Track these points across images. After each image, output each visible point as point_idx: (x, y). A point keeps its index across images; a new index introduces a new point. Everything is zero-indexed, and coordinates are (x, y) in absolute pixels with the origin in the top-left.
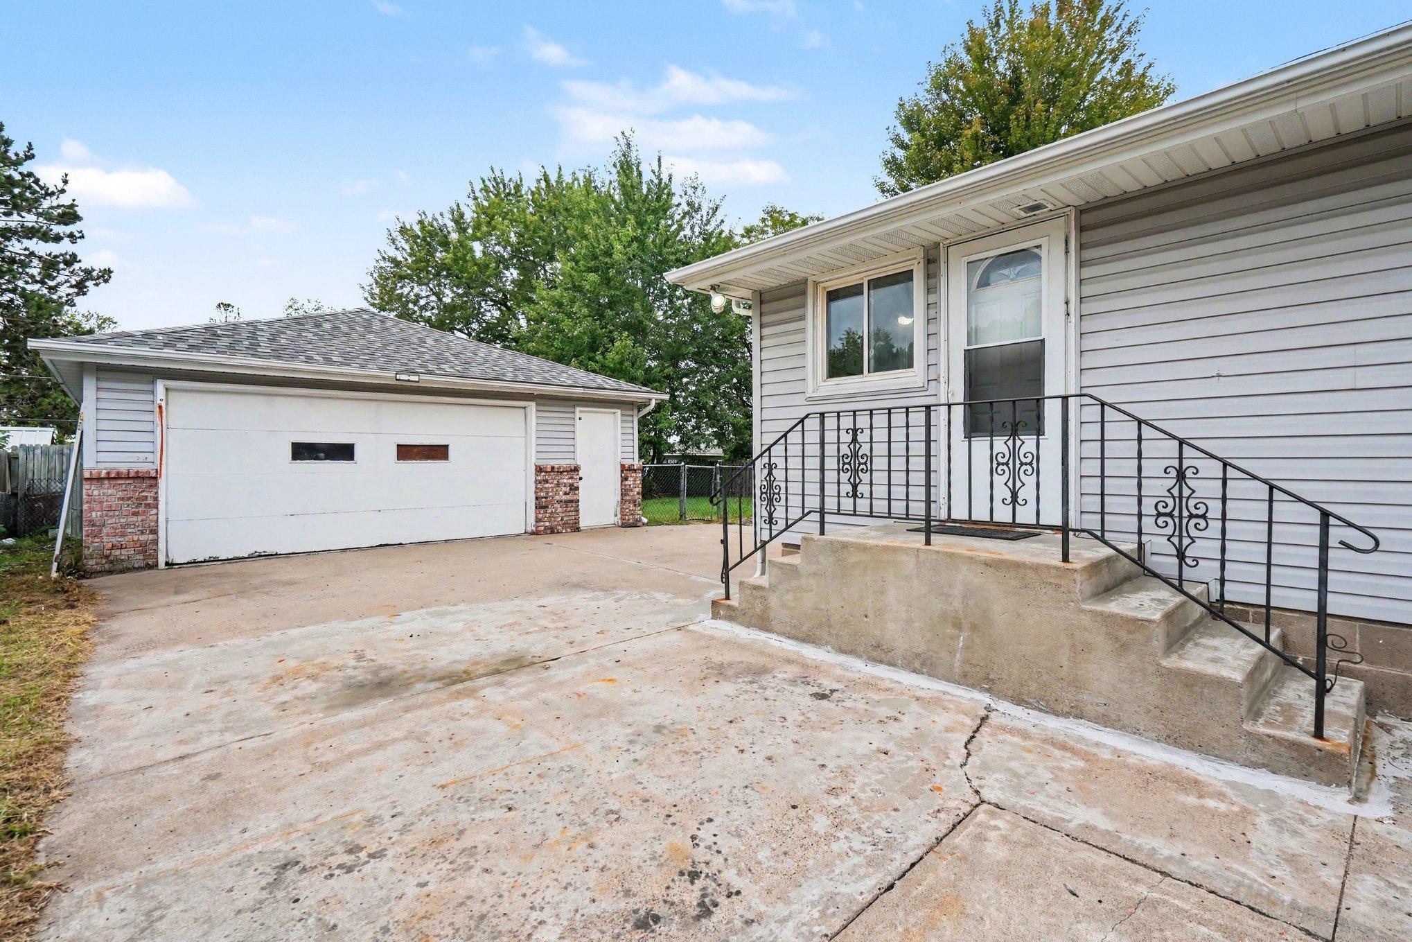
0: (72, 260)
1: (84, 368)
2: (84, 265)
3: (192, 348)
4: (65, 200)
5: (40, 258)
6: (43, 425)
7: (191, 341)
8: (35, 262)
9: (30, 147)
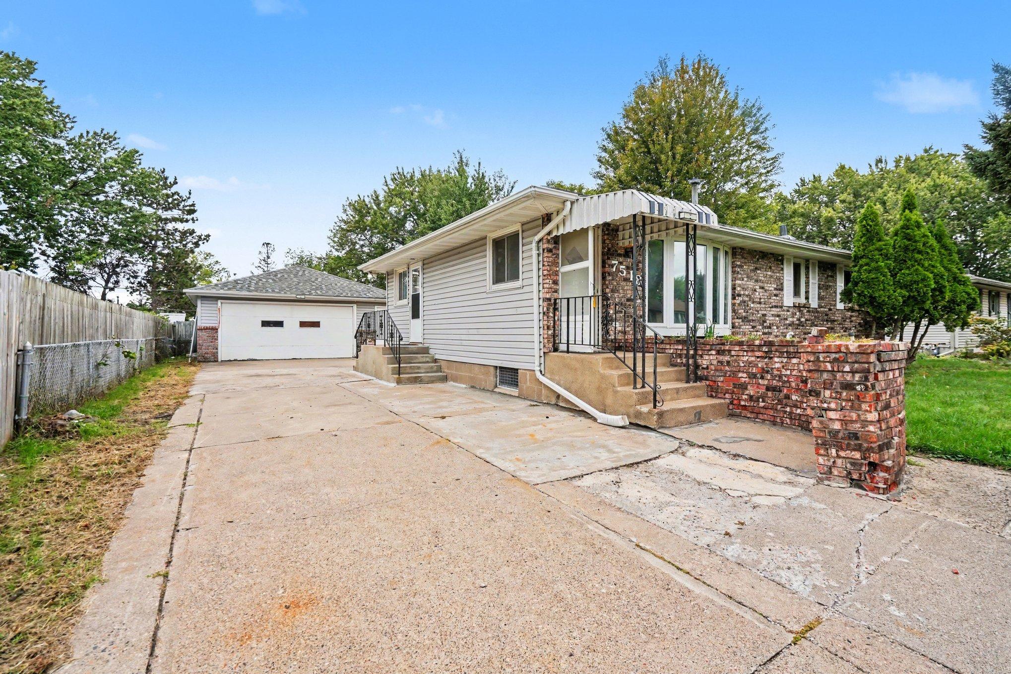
0: (192, 232)
1: (198, 297)
2: (198, 234)
3: (229, 289)
4: (190, 202)
5: (179, 231)
6: (181, 312)
7: (230, 286)
8: (177, 234)
9: (176, 179)
